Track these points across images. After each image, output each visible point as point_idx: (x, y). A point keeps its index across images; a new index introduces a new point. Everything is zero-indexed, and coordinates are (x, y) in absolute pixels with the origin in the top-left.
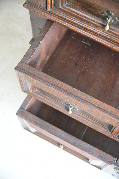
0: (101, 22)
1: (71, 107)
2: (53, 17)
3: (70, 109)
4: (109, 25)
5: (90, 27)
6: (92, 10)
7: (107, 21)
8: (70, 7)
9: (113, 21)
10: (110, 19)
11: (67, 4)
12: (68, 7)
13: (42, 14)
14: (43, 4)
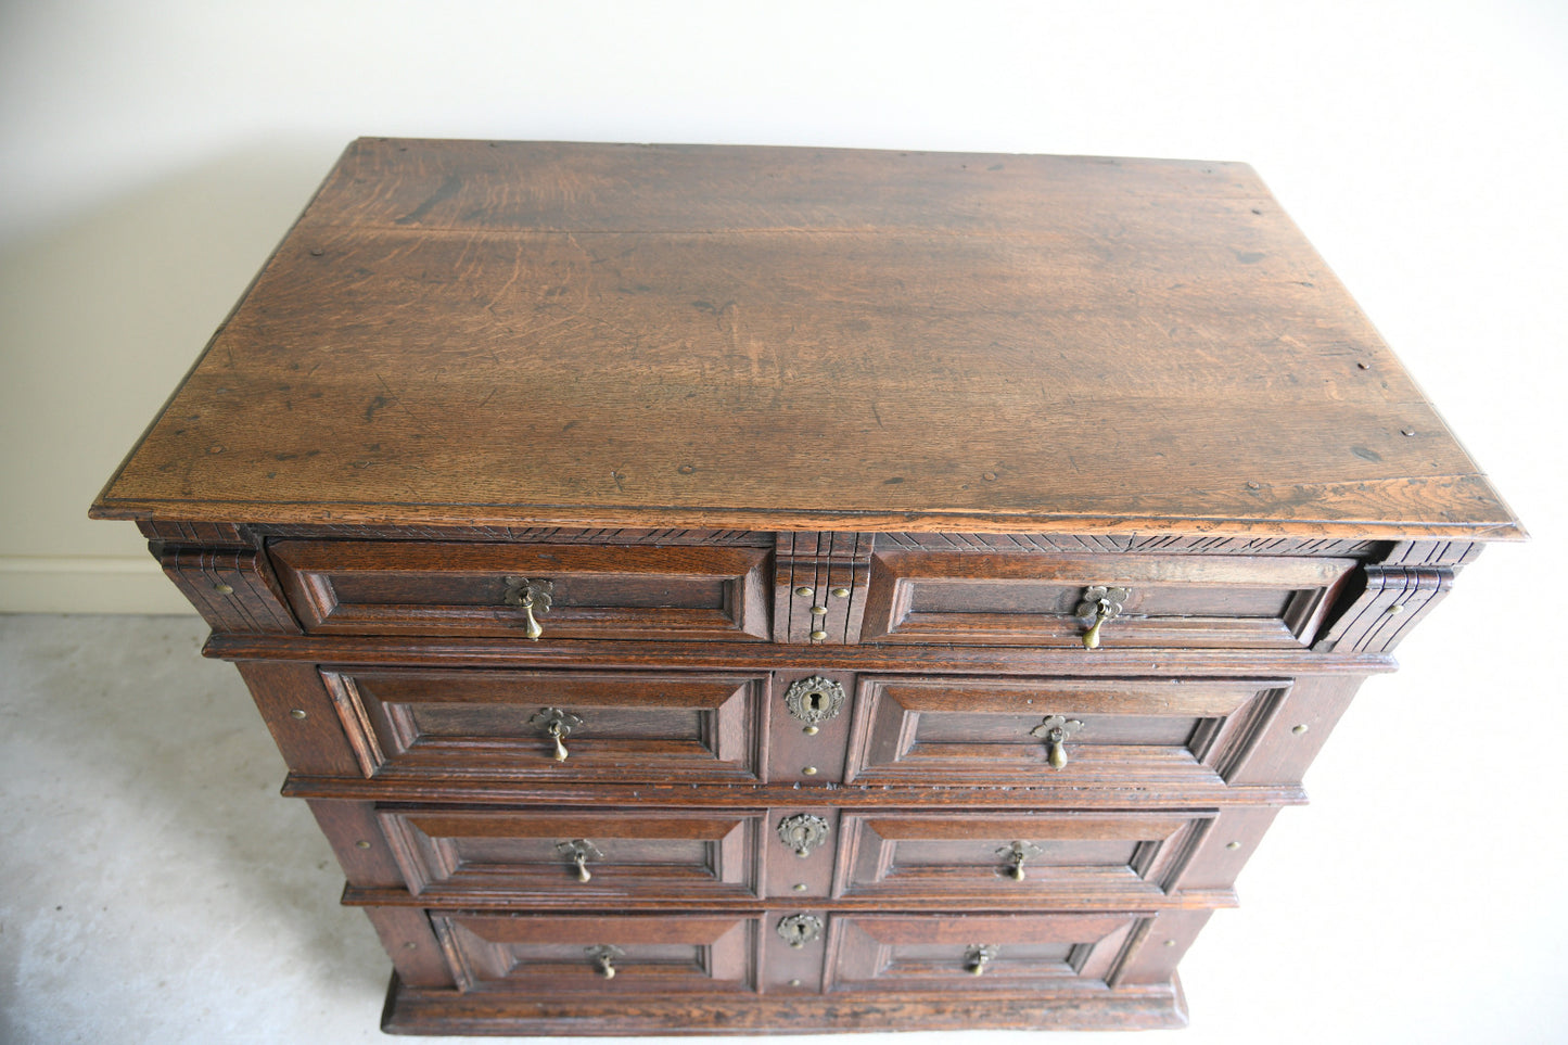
0: (537, 745)
1: (580, 855)
2: (391, 789)
3: (582, 862)
4: (563, 744)
5: (515, 770)
6: (497, 722)
7: (553, 735)
8: (431, 740)
9: (569, 728)
10: (557, 729)
11: (421, 736)
12: (426, 744)
13: (353, 793)
14: (345, 765)
